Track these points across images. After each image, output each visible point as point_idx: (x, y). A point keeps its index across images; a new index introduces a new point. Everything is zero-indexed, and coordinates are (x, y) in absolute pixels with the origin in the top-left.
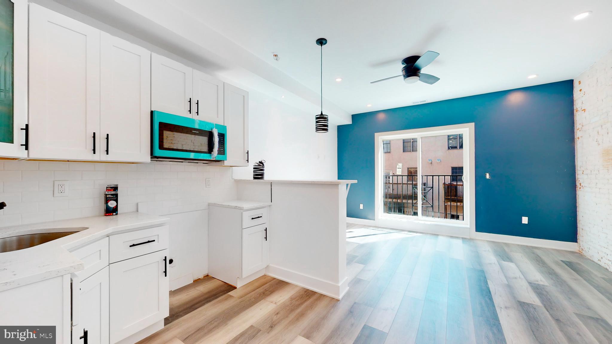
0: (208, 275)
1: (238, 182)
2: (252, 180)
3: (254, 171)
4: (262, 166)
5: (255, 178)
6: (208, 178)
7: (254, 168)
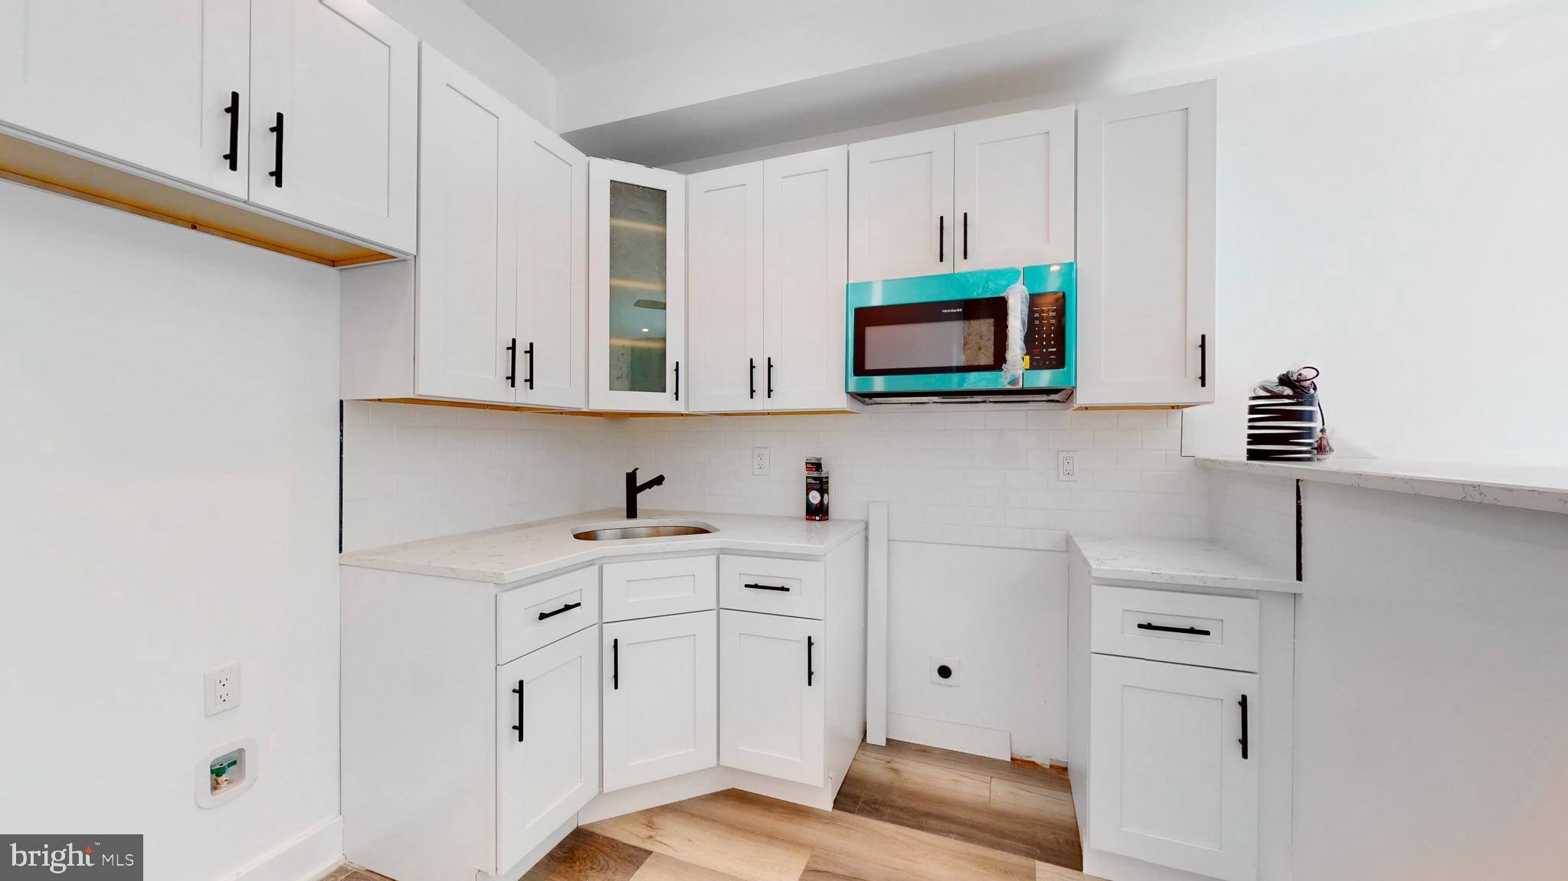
0: (1066, 769)
1: (1207, 469)
2: (1238, 464)
3: (1251, 420)
4: (1288, 397)
5: (1253, 455)
6: (1068, 451)
7: (1253, 410)
